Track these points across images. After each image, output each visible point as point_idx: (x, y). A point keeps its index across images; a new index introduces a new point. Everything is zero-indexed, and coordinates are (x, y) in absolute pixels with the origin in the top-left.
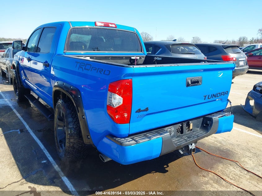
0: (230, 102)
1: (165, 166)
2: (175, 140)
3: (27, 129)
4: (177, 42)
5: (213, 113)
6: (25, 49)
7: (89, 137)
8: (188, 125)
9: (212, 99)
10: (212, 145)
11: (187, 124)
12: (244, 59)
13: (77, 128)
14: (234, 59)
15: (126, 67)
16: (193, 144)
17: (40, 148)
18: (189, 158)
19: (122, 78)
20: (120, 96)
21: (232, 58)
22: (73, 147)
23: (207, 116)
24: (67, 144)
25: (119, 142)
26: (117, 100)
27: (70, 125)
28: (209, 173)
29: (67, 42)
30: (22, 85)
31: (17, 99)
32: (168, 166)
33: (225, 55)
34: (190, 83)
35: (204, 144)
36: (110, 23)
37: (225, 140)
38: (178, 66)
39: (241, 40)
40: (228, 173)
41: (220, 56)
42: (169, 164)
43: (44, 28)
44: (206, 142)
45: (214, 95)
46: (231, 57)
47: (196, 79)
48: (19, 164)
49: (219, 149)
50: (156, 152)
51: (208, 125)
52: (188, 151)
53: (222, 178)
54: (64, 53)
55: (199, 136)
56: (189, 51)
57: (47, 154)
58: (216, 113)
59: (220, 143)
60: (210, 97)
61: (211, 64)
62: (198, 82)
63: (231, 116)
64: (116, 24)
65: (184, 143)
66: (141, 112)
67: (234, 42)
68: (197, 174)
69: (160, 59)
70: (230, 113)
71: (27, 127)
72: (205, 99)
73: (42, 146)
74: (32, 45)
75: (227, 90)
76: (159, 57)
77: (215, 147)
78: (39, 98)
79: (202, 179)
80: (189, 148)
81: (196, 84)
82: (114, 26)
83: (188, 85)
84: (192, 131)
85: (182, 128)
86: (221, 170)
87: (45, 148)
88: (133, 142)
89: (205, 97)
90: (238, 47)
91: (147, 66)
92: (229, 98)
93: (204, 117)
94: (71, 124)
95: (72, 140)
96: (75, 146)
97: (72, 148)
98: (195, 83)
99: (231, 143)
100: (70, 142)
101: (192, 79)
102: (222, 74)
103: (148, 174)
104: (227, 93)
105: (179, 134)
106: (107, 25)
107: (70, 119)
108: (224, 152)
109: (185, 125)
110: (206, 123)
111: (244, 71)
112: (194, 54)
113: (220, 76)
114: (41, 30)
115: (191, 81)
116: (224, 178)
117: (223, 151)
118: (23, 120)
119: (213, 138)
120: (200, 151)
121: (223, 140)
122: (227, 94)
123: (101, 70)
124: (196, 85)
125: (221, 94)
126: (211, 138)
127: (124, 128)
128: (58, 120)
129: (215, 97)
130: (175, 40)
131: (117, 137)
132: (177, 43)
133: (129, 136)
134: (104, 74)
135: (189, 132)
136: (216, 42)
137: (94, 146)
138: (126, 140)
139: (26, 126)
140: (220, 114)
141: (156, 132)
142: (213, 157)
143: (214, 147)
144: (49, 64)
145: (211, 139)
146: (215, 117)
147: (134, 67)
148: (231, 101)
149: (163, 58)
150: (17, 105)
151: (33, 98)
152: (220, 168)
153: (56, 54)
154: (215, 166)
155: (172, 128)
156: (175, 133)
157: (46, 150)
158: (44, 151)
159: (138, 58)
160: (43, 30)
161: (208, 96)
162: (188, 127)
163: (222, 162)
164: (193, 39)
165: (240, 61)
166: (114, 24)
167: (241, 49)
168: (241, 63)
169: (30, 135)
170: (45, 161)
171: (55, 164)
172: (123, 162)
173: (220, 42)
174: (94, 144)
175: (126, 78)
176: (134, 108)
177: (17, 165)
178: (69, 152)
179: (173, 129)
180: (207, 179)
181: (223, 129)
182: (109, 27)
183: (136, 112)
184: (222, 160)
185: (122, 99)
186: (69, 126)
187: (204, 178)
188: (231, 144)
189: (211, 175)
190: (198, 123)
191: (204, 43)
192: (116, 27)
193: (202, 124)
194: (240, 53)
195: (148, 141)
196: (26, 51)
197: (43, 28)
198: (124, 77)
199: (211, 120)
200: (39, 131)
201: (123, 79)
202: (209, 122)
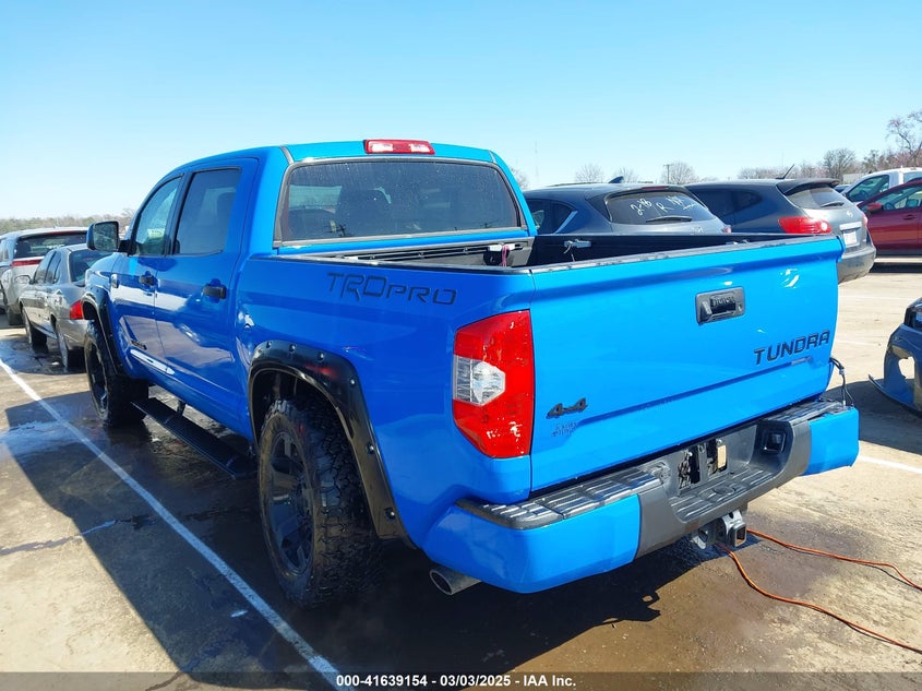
0: (840, 367)
1: (648, 598)
2: (676, 502)
3: (157, 513)
4: (626, 186)
5: (788, 407)
6: (128, 247)
7: (393, 514)
8: (712, 453)
9: (779, 361)
10: (792, 518)
11: (707, 449)
12: (858, 224)
13: (348, 490)
14: (824, 227)
15: (508, 273)
16: (737, 515)
17: (216, 570)
18: (723, 566)
19: (499, 307)
20: (493, 365)
21: (818, 225)
22: (339, 554)
23: (770, 419)
24: (318, 546)
25: (503, 517)
26: (486, 381)
27: (325, 481)
28: (798, 610)
29: (279, 214)
30: (121, 370)
31: (105, 416)
32: (656, 598)
33: (792, 217)
34: (708, 310)
35: (765, 518)
36: (413, 142)
37: (835, 499)
38: (667, 258)
39: (833, 163)
40: (861, 604)
41: (776, 219)
42: (659, 592)
43: (194, 174)
44: (771, 510)
45: (785, 346)
46: (812, 221)
47: (726, 296)
48: (157, 627)
49: (818, 531)
50: (623, 546)
51: (777, 446)
52: (723, 541)
53: (847, 623)
54: (274, 248)
55: (753, 486)
56: (670, 212)
57: (245, 588)
58: (798, 404)
59: (819, 509)
60: (773, 354)
61: (766, 247)
62: (731, 306)
63: (849, 415)
64: (430, 142)
65: (707, 512)
66: (562, 414)
67: (809, 171)
68: (761, 615)
69: (587, 244)
70: (844, 402)
71: (158, 507)
72: (758, 362)
73: (221, 566)
74: (155, 231)
75: (825, 329)
76: (582, 238)
77: (805, 523)
78: (182, 406)
79: (779, 630)
80: (725, 526)
81: (728, 312)
82: (426, 149)
83: (703, 318)
84: (726, 472)
85: (693, 461)
86: (837, 595)
87: (231, 571)
88: (549, 514)
89: (759, 352)
90: (831, 185)
91: (574, 267)
92: (834, 354)
93: (758, 420)
94: (329, 476)
95: (334, 531)
96: (346, 549)
97: (335, 557)
98: (724, 309)
99: (857, 506)
100: (327, 538)
101: (713, 298)
102: (796, 278)
103: (595, 629)
104: (827, 337)
105: (687, 483)
106: (402, 147)
107: (323, 462)
108: (839, 538)
109: (703, 452)
110: (770, 439)
111: (862, 264)
112: (689, 220)
113: (791, 284)
114: (183, 182)
115: (712, 306)
116: (853, 620)
117: (833, 536)
118: (138, 485)
119: (793, 497)
120: (756, 542)
121: (827, 499)
122: (827, 339)
123: (424, 291)
124: (729, 317)
125: (807, 341)
126: (786, 496)
127: (515, 472)
128: (273, 470)
129: (790, 352)
130: (617, 180)
131: (493, 504)
132: (624, 189)
133: (534, 495)
134: (435, 301)
135: (719, 474)
136: (745, 174)
137: (410, 544)
138: (525, 509)
139: (151, 504)
140: (810, 409)
141: (616, 480)
142: (802, 556)
143: (803, 524)
144: (225, 288)
145: (785, 500)
146: (797, 420)
147: (533, 271)
148: (843, 365)
149: (595, 241)
150: (106, 437)
151: (161, 411)
152: (833, 590)
153: (247, 252)
154: (816, 586)
155: (665, 465)
156: (673, 481)
157: (238, 577)
158: (232, 582)
159: (512, 247)
160: (190, 181)
161: (767, 349)
162: (711, 459)
163: (836, 572)
164: (665, 169)
165: (843, 231)
166: (426, 143)
167: (840, 191)
168: (850, 240)
169: (174, 533)
170: (242, 613)
171: (278, 618)
172: (520, 585)
173: (760, 174)
174: (409, 538)
175: (508, 309)
176: (543, 403)
177: (153, 630)
178: (327, 573)
179: (666, 467)
180: (794, 629)
181: (829, 456)
182: (411, 153)
183: (550, 415)
184: (836, 564)
185: (502, 375)
186: (323, 484)
187: (783, 626)
188: (857, 510)
189: (807, 616)
190: (745, 444)
191: (708, 182)
192: (432, 153)
193: (758, 446)
194: (841, 204)
195: (596, 507)
196: (131, 253)
197: (190, 174)
198: (505, 304)
199: (784, 429)
200: (201, 517)
201: (501, 312)
202: (778, 436)
